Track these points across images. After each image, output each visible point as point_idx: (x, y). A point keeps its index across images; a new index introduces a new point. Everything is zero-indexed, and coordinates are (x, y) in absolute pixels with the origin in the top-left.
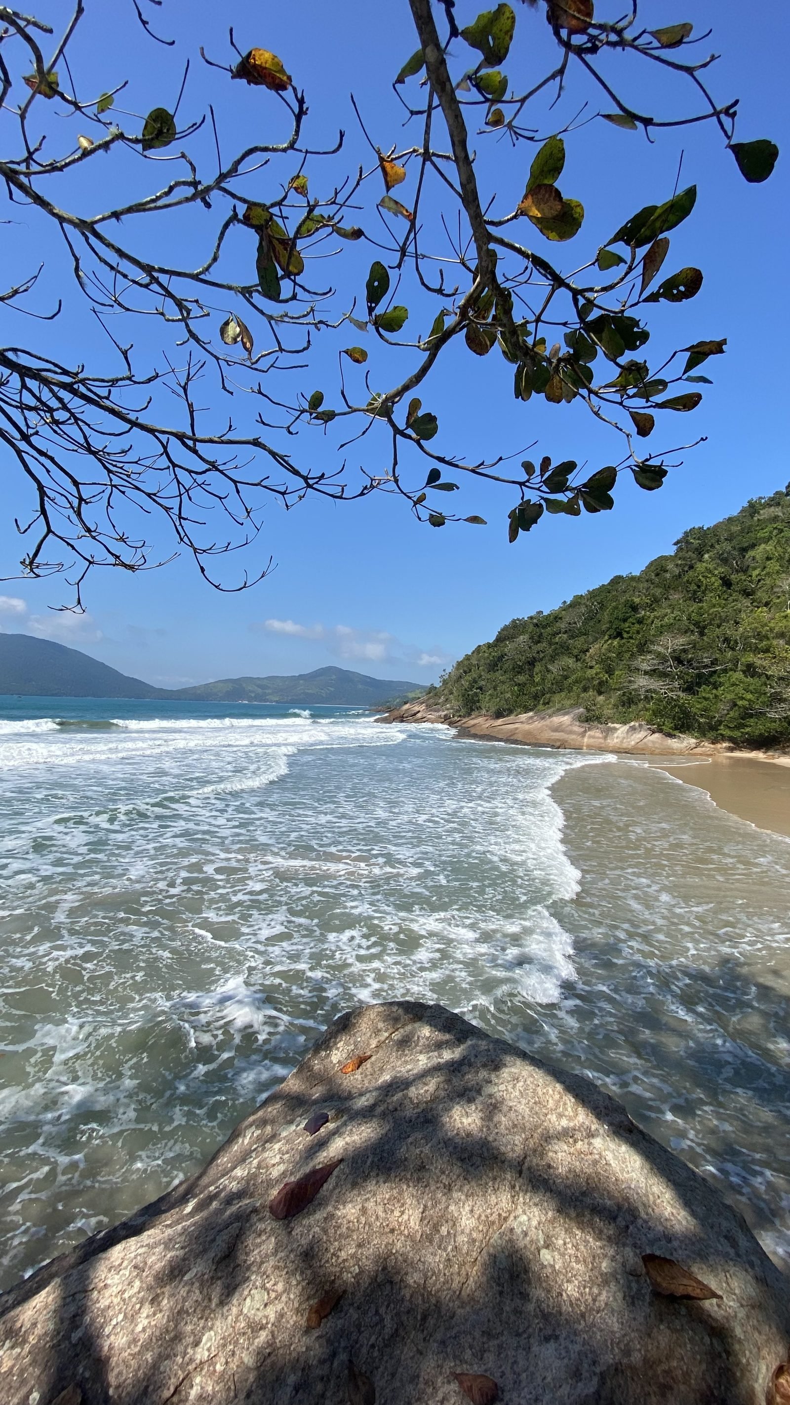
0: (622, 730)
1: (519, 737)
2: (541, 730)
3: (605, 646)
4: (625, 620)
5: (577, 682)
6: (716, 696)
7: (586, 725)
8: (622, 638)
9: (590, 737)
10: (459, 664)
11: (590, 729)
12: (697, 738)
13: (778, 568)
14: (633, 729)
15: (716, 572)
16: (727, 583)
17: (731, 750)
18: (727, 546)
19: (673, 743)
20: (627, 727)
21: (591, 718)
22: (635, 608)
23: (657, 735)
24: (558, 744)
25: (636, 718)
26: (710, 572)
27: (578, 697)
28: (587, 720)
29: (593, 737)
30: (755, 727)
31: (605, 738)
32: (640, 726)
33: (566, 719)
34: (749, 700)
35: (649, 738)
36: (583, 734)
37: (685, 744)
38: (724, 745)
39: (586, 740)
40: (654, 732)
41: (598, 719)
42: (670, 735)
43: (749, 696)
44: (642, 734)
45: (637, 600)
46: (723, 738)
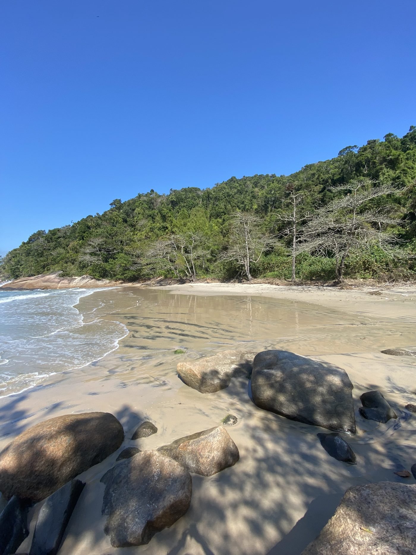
0: (78, 279)
1: (25, 287)
2: (37, 283)
3: (76, 243)
4: (84, 232)
5: (62, 259)
6: (115, 263)
7: (62, 278)
8: (84, 240)
9: (62, 283)
10: (10, 253)
11: (63, 280)
12: (109, 280)
13: (142, 217)
14: (84, 278)
15: (121, 216)
16: (125, 221)
17: (122, 283)
18: (128, 208)
19: (99, 283)
20: (81, 278)
21: (65, 275)
22: (89, 228)
23: (93, 280)
24: (43, 288)
25: (85, 274)
26: (118, 216)
27: (62, 266)
28: (63, 276)
29: (64, 283)
30: (129, 274)
31: (69, 283)
32: (87, 277)
33: (53, 276)
34: (125, 264)
35: (90, 281)
36: (59, 282)
37: (104, 282)
38: (120, 282)
39: (59, 285)
40: (92, 279)
41: (67, 275)
42: (99, 280)
43: (125, 262)
44: (87, 280)
45: (90, 224)
46: (119, 279)
